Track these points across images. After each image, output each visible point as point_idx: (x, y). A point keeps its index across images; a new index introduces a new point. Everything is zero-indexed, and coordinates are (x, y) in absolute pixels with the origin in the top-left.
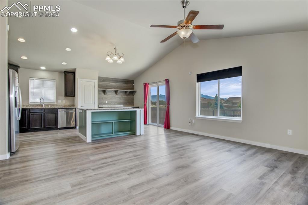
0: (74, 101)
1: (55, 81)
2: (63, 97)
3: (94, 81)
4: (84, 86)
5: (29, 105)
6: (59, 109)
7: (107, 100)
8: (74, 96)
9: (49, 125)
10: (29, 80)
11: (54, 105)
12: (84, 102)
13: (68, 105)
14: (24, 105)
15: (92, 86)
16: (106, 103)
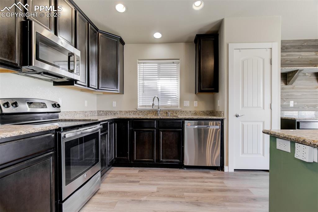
0: (214, 102)
1: (178, 63)
2: (194, 95)
3: (269, 45)
4: (243, 62)
5: (136, 112)
6: (185, 121)
7: (292, 99)
9: (167, 158)
10: (138, 65)
11: (176, 112)
12: (243, 106)
13: (203, 112)
14: (129, 111)
15: (263, 60)
16: (290, 106)
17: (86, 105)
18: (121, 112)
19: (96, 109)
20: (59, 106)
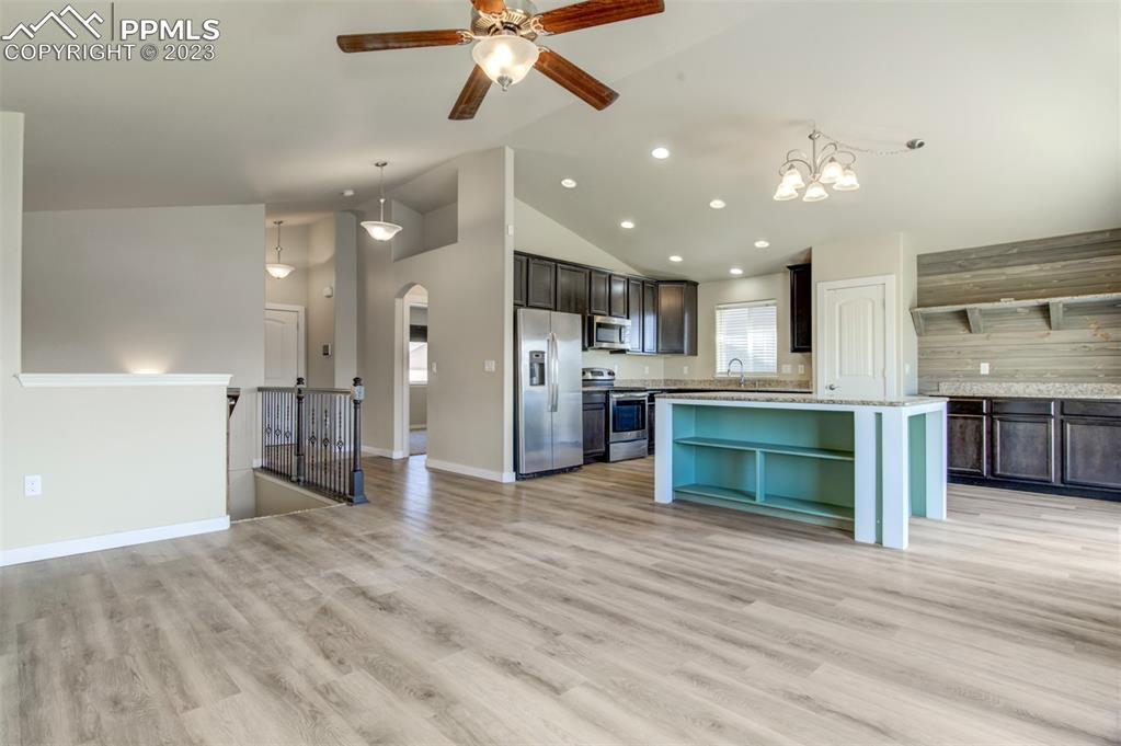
1: (775, 305)
2: (790, 355)
3: (880, 279)
4: (840, 307)
5: (714, 382)
8: (810, 350)
10: (717, 312)
12: (841, 372)
14: (705, 381)
15: (873, 302)
16: (982, 372)
17: (647, 372)
18: (693, 381)
19: (662, 378)
20: (613, 374)
